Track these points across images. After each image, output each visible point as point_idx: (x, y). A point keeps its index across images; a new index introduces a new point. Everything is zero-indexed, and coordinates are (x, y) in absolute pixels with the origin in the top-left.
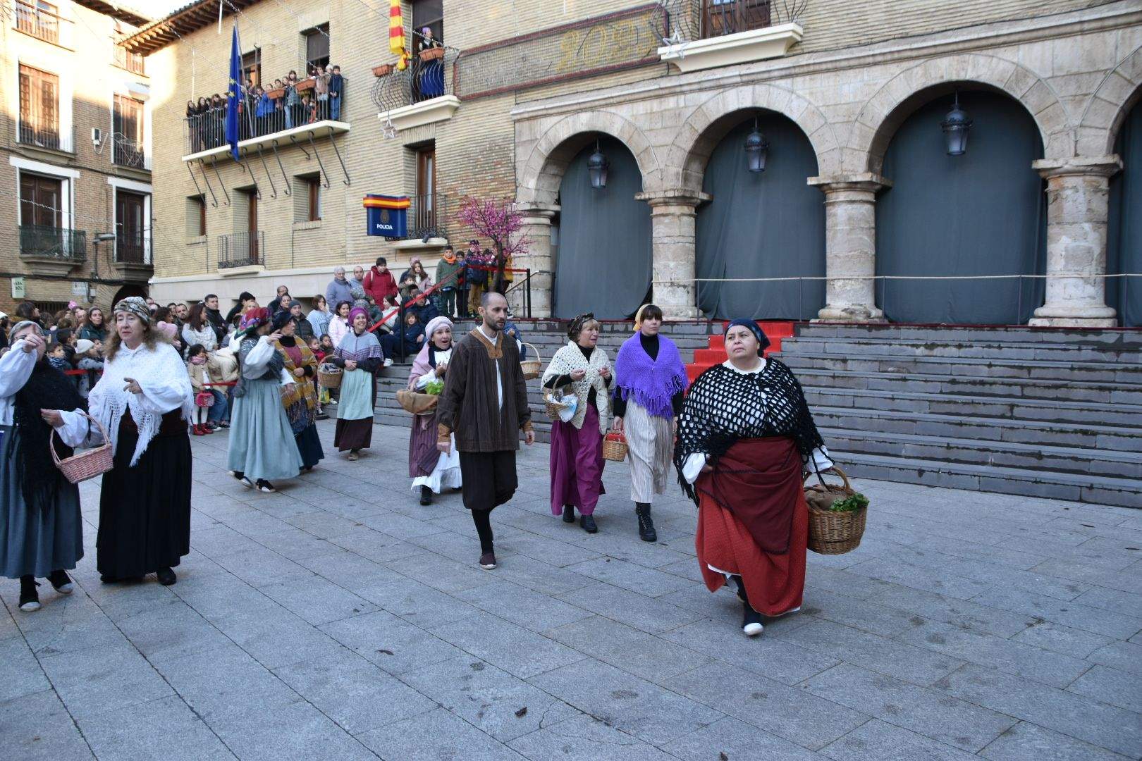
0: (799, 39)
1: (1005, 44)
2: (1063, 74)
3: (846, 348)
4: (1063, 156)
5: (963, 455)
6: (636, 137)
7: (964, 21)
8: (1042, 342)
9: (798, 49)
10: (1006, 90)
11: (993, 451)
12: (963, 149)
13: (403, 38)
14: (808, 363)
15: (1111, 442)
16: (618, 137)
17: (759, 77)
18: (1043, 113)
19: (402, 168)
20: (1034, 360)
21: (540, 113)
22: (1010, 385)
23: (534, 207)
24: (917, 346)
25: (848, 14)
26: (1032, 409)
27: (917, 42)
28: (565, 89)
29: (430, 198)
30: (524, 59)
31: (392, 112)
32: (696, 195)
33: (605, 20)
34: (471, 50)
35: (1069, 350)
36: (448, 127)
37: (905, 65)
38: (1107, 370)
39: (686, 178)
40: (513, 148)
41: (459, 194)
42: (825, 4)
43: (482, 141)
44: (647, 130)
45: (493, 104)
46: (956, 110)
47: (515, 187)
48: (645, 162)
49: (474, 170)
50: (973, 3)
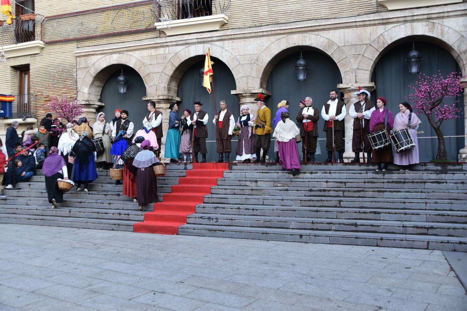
0: (226, 22)
1: (323, 30)
2: (348, 45)
3: (256, 175)
4: (351, 82)
5: (320, 226)
6: (143, 68)
7: (304, 18)
8: (349, 170)
9: (226, 27)
10: (324, 51)
11: (334, 224)
12: (305, 78)
13: (10, 7)
14: (238, 183)
15: (387, 216)
16: (133, 68)
17: (207, 40)
18: (341, 62)
19: (10, 79)
20: (347, 178)
21: (91, 53)
22: (337, 191)
23: (87, 103)
25: (250, 11)
26: (349, 202)
27: (283, 26)
28: (105, 41)
29: (26, 96)
30: (82, 24)
31: (5, 47)
32: (174, 98)
33: (127, 6)
34: (51, 17)
35: (362, 173)
36: (38, 58)
37: (278, 37)
38: (380, 182)
39: (169, 90)
40: (76, 71)
41: (44, 95)
42: (239, 6)
43: (58, 66)
44: (149, 65)
45: (64, 47)
46: (301, 59)
47: (76, 92)
48: (147, 81)
49: (53, 82)
50: (308, 9)
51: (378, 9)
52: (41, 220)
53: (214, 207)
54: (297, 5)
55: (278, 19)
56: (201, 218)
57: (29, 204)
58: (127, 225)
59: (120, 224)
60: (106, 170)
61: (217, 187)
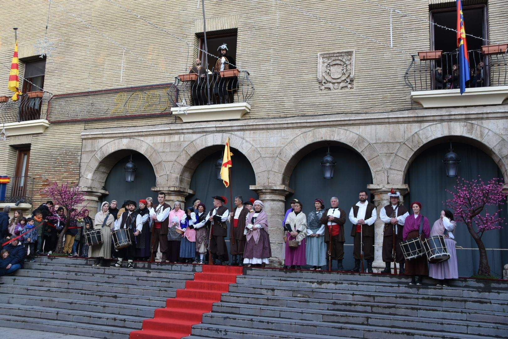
0: (248, 111)
1: (353, 125)
2: (380, 142)
3: (273, 282)
4: (382, 183)
6: (154, 155)
7: (333, 111)
8: (379, 282)
9: (247, 116)
10: (354, 147)
12: (332, 176)
13: (18, 82)
14: (253, 291)
16: (144, 154)
17: (226, 129)
18: (372, 160)
19: (7, 159)
20: (376, 292)
21: (99, 136)
22: (365, 306)
23: (89, 190)
24: (313, 282)
25: (274, 101)
26: (378, 320)
27: (309, 119)
28: (115, 124)
29: (23, 179)
30: (92, 104)
31: (6, 125)
32: (186, 191)
33: (142, 89)
34: (60, 95)
35: (393, 286)
36: (40, 138)
37: (304, 130)
38: (414, 298)
39: (181, 181)
40: (80, 154)
41: (43, 178)
42: (263, 95)
43: (61, 148)
44: (161, 152)
45: (70, 128)
46: (329, 156)
47: (79, 177)
48: (158, 170)
49: (54, 165)
50: (337, 102)
51: (413, 106)
52: (22, 322)
53: (224, 318)
54: (326, 97)
55: (305, 111)
56: (208, 329)
57: (10, 302)
58: (122, 334)
59: (114, 331)
60: (103, 267)
61: (228, 294)
